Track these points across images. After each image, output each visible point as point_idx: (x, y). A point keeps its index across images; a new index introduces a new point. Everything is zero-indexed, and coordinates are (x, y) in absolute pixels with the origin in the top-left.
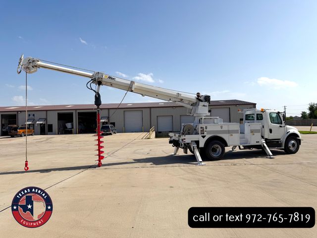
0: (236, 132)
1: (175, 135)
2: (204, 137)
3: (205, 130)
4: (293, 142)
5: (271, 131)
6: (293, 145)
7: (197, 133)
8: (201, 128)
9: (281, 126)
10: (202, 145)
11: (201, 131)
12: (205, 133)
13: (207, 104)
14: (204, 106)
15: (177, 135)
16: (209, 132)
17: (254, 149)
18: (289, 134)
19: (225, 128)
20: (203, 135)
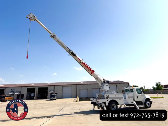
0: (122, 98)
1: (94, 100)
2: (108, 100)
3: (108, 97)
4: (148, 102)
5: (137, 97)
6: (148, 104)
7: (104, 99)
8: (106, 96)
9: (142, 95)
10: (107, 104)
11: (106, 97)
12: (108, 98)
13: (108, 84)
14: (107, 85)
15: (95, 100)
16: (110, 98)
17: (131, 106)
18: (146, 98)
19: (117, 96)
20: (107, 99)
